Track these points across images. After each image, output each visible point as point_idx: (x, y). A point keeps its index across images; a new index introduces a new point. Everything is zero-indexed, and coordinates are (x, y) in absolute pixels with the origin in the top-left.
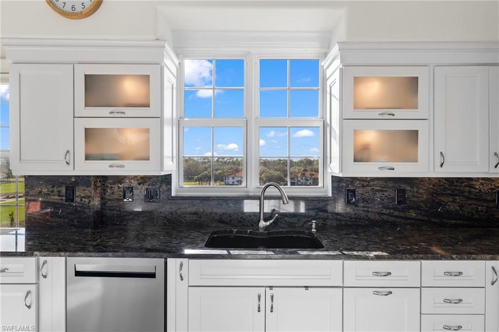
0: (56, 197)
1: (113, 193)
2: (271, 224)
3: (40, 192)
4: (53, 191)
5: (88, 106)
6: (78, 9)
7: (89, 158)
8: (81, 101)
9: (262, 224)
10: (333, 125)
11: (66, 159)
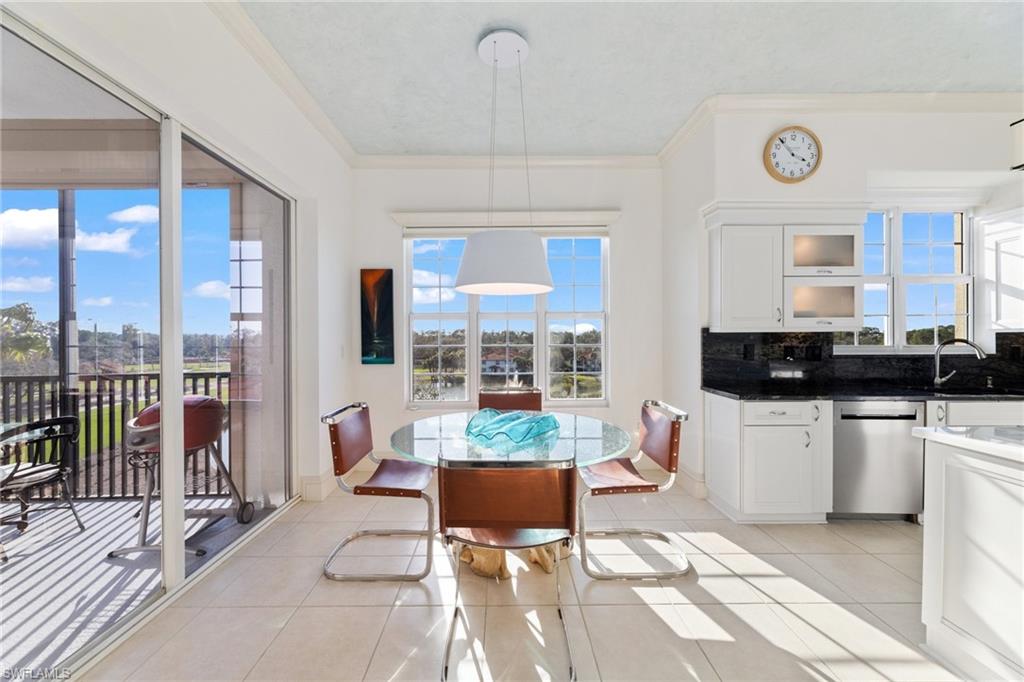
0: (735, 355)
1: (773, 353)
2: (948, 380)
3: (719, 351)
4: (731, 350)
5: (797, 265)
6: (797, 174)
7: (797, 315)
8: (790, 262)
9: (938, 380)
10: (1004, 281)
11: (777, 316)
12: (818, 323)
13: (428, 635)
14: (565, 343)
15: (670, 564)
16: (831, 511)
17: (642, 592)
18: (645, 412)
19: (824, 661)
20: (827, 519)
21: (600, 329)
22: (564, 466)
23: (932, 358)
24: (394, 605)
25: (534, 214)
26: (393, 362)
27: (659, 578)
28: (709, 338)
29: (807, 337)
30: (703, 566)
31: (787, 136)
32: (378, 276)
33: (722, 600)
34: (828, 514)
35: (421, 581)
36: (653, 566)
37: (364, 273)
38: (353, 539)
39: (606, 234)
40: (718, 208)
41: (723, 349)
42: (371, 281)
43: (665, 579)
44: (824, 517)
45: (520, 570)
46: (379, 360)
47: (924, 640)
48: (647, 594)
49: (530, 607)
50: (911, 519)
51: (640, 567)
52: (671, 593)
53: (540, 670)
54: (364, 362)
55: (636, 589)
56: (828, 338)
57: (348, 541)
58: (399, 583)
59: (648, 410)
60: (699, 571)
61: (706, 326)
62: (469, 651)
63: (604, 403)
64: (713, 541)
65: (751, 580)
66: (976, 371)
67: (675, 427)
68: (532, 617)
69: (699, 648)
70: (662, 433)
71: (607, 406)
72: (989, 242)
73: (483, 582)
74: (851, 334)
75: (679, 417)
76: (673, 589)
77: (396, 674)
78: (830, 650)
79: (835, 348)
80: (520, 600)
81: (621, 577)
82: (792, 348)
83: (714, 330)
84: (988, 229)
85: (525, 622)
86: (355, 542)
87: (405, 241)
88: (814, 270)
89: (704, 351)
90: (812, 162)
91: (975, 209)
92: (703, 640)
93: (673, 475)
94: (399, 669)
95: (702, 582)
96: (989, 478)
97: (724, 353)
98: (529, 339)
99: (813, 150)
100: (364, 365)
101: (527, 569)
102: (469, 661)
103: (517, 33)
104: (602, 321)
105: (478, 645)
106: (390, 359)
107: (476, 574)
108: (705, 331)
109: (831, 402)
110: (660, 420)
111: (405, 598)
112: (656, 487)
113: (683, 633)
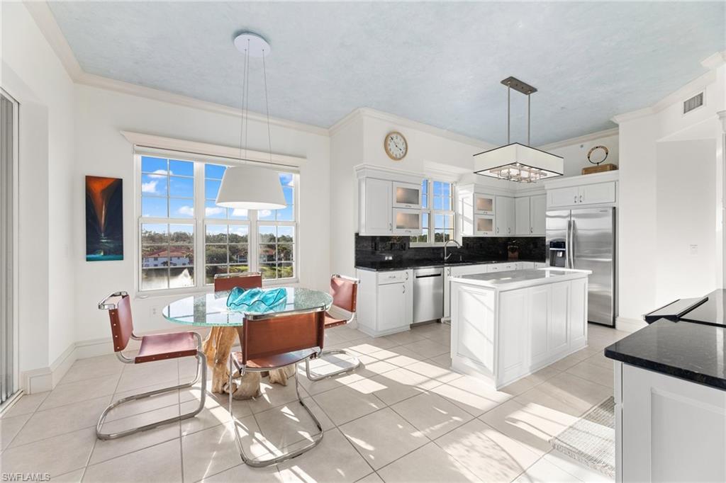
0: (371, 248)
1: (386, 247)
2: (449, 257)
3: (363, 246)
4: (369, 246)
5: (397, 202)
6: (398, 156)
7: (398, 227)
8: (395, 200)
9: (446, 258)
10: (465, 215)
11: (390, 227)
12: (406, 231)
13: (220, 442)
14: (270, 241)
15: (350, 364)
16: (412, 323)
17: (340, 380)
18: (333, 282)
19: (420, 384)
20: (411, 327)
21: (293, 235)
22: (319, 310)
23: (444, 248)
24: (181, 437)
25: (248, 151)
26: (122, 259)
27: (346, 371)
28: (359, 239)
29: (401, 238)
30: (365, 360)
31: (394, 136)
32: (106, 184)
33: (378, 373)
34: (411, 325)
35: (196, 416)
36: (342, 367)
37: (90, 180)
38: (115, 406)
39: (298, 172)
40: (364, 168)
41: (365, 245)
42: (98, 188)
43: (349, 371)
44: (409, 327)
45: (266, 389)
46: (106, 257)
47: (451, 365)
48: (344, 380)
49: (282, 406)
50: (438, 321)
51: (335, 369)
52: (355, 377)
53: (301, 433)
54: (88, 260)
55: (337, 380)
56: (408, 238)
57: (110, 409)
58: (179, 422)
59: (335, 281)
60: (364, 363)
61: (357, 232)
62: (254, 440)
63: (295, 280)
64: (366, 348)
65: (387, 361)
66: (456, 254)
67: (354, 287)
68: (285, 410)
69: (374, 396)
70: (346, 293)
71: (298, 282)
72: (460, 198)
73: (244, 403)
74: (416, 238)
75: (356, 282)
76: (355, 375)
77: (208, 470)
78: (422, 379)
79: (411, 243)
80: (274, 404)
81: (327, 376)
82: (394, 244)
83: (361, 234)
84: (460, 192)
85: (282, 415)
86: (116, 409)
87: (135, 156)
88: (404, 205)
89: (356, 247)
90: (404, 151)
91: (456, 183)
92: (375, 392)
93: (353, 314)
94: (209, 467)
95: (367, 367)
96: (470, 293)
97: (366, 247)
98: (245, 239)
99: (404, 146)
100: (88, 262)
101: (271, 388)
102: (256, 444)
103: (263, 38)
104: (294, 228)
105: (258, 435)
106: (120, 256)
107: (238, 400)
108: (357, 235)
109: (412, 270)
110: (343, 285)
111: (188, 429)
112: (346, 321)
113: (366, 392)
